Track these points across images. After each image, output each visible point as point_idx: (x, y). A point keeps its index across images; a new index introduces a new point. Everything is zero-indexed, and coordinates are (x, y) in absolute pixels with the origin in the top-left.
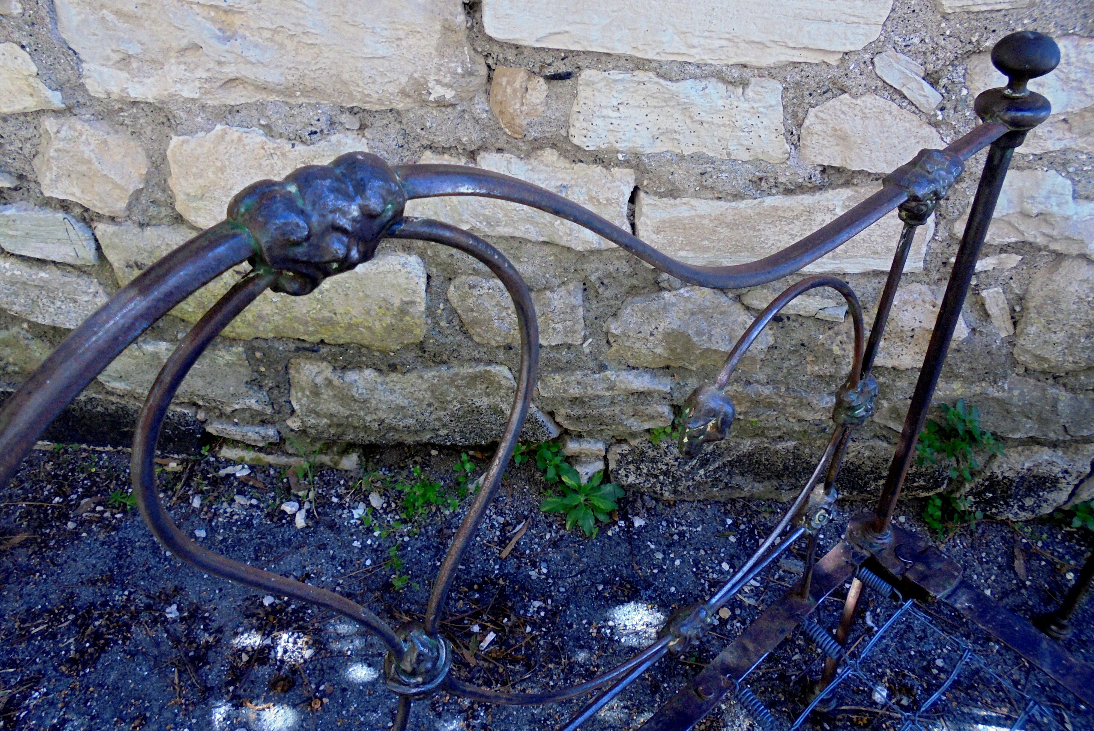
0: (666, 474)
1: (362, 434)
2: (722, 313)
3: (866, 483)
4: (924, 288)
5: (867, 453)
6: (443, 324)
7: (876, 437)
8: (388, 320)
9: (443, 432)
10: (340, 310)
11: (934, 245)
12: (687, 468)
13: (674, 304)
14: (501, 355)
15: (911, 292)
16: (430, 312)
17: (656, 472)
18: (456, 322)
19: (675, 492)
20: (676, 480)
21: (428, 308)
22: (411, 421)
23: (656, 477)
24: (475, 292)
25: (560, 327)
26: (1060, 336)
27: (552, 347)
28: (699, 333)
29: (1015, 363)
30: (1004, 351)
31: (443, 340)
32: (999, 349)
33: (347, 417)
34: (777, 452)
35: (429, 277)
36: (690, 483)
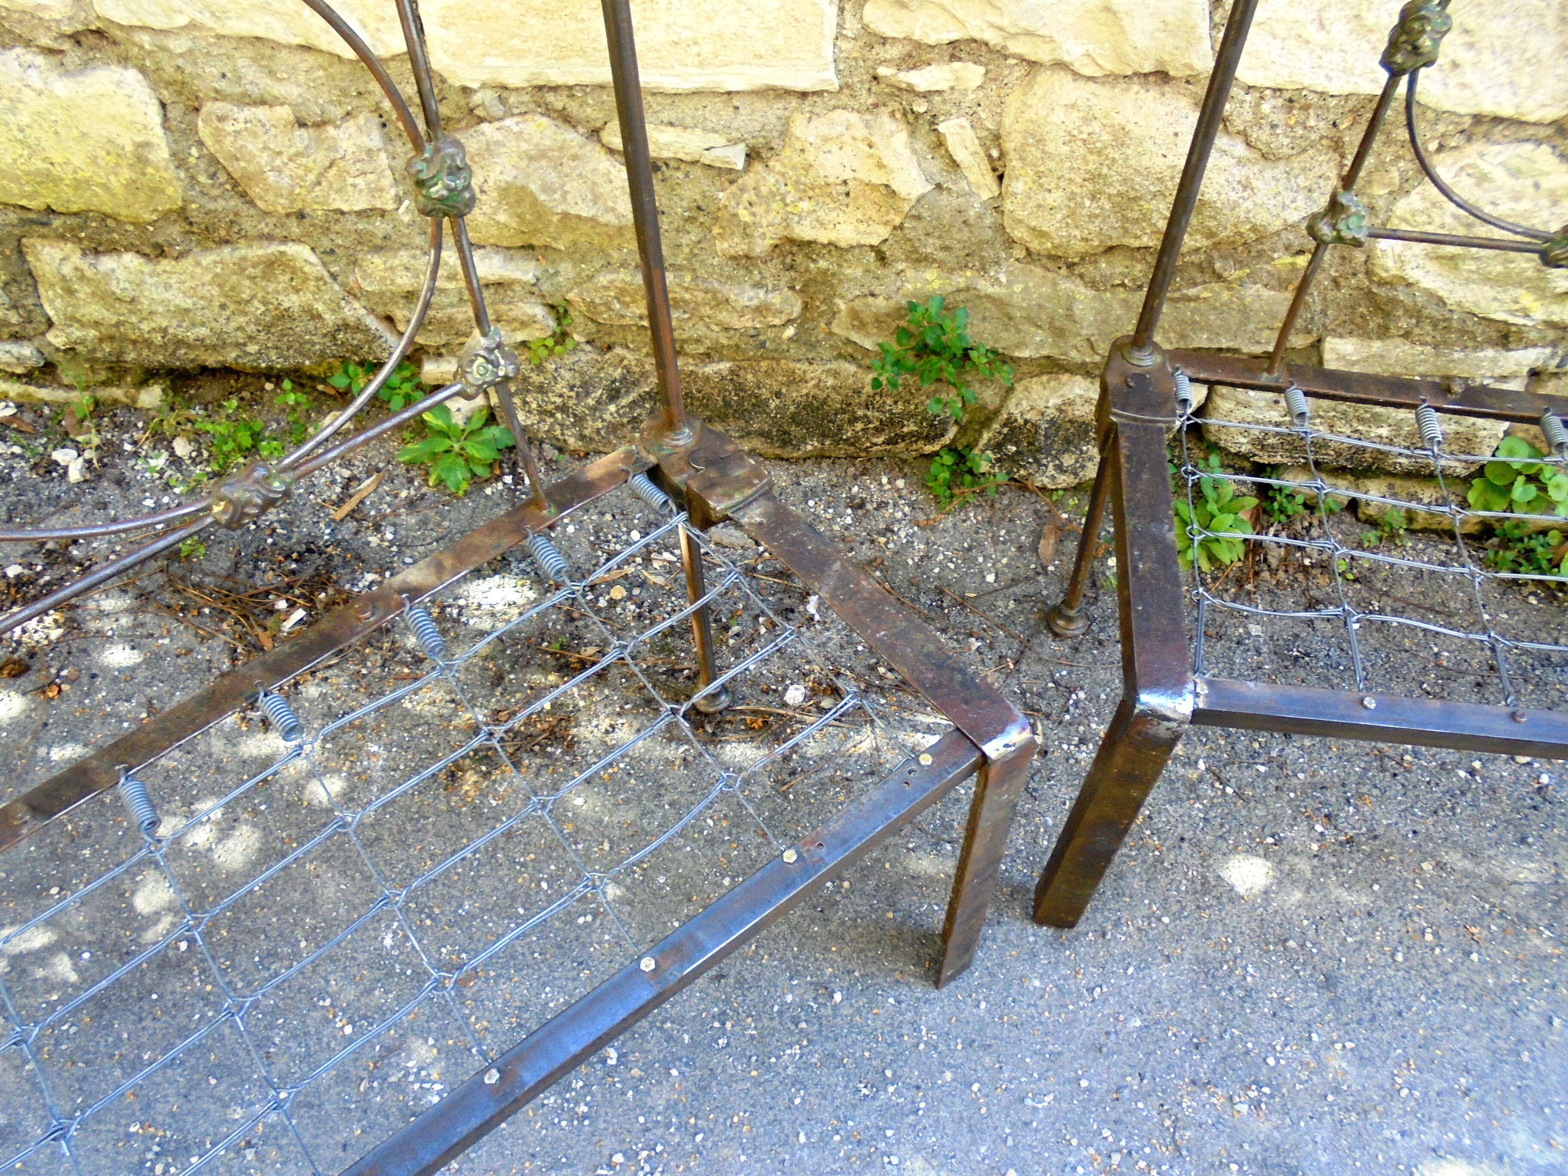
0: (564, 409)
1: (145, 352)
2: (575, 158)
3: (840, 428)
4: (854, 117)
5: (830, 382)
6: (202, 179)
7: (840, 356)
8: (126, 174)
9: (252, 348)
10: (57, 158)
11: (843, 44)
12: (590, 402)
13: (498, 143)
14: (295, 229)
15: (832, 123)
16: (179, 160)
17: (550, 407)
18: (222, 178)
19: (582, 437)
20: (579, 420)
21: (173, 154)
22: (203, 332)
23: (552, 415)
24: (229, 127)
25: (360, 182)
26: (1056, 198)
27: (359, 213)
28: (547, 189)
29: (1010, 242)
30: (988, 221)
31: (211, 206)
32: (980, 217)
33: (117, 325)
34: (707, 379)
35: (163, 105)
36: (599, 424)
